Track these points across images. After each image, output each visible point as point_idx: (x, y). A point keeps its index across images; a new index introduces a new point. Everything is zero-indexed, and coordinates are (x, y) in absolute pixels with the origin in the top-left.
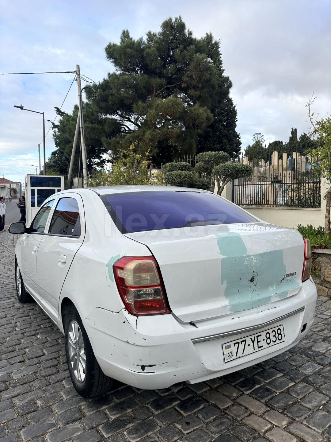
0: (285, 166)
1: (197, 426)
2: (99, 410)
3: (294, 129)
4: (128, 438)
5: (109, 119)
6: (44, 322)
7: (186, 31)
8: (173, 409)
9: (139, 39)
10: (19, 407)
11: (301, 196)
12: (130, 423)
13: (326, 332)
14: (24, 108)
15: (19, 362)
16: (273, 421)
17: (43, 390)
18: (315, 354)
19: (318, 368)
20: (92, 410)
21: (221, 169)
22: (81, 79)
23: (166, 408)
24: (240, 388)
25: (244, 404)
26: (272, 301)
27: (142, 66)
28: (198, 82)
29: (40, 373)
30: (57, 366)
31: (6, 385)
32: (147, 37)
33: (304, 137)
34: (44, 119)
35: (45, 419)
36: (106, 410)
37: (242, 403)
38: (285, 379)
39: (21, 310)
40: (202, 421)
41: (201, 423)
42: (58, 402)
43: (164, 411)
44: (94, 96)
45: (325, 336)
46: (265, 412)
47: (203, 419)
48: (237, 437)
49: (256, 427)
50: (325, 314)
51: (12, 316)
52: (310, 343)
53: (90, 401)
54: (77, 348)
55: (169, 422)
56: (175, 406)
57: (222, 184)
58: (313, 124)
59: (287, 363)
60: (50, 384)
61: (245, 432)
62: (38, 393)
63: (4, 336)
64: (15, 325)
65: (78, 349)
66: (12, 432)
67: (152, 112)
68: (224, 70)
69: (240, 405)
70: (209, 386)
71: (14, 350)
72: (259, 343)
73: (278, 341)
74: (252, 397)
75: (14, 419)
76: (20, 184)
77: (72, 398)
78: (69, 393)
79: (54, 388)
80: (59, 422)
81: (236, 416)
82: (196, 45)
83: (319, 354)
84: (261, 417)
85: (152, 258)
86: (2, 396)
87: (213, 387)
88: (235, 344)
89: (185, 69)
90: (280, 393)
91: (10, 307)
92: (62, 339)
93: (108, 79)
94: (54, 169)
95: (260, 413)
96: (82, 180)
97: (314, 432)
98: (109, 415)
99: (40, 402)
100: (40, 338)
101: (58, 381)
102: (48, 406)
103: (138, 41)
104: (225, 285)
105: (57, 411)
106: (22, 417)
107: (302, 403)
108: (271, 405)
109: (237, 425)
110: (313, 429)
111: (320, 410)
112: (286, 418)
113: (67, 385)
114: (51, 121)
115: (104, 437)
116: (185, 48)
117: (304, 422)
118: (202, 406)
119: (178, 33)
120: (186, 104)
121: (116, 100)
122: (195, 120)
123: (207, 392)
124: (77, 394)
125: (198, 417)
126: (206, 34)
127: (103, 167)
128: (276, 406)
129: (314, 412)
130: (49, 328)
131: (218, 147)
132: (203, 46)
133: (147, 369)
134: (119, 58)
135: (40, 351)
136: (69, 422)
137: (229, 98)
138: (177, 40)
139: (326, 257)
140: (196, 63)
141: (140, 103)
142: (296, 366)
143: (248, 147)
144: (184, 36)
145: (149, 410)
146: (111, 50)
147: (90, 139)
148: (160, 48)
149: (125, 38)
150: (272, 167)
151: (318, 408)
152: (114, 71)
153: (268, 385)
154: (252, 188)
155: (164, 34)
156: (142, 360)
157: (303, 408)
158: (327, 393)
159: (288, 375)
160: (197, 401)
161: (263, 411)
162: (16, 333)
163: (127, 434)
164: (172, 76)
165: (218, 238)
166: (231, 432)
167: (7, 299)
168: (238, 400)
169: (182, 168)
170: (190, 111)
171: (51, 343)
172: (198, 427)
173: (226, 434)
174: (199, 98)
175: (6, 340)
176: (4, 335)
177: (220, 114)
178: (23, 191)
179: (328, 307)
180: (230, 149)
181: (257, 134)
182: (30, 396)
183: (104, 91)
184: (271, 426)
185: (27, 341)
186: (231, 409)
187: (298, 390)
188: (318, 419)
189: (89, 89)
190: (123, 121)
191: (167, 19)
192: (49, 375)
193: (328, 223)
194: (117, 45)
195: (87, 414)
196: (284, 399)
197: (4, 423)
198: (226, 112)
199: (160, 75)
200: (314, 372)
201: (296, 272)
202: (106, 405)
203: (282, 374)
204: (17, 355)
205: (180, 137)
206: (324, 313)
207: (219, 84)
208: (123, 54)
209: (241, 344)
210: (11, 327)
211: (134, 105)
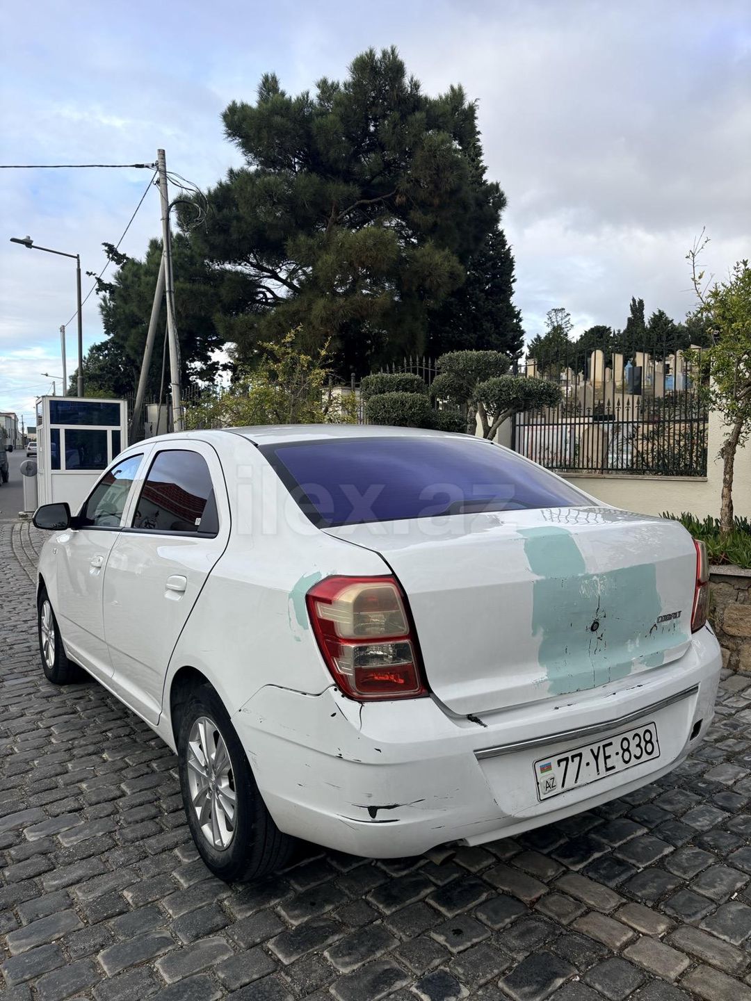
0: (618, 384)
1: (478, 937)
2: (262, 907)
3: (637, 300)
4: (334, 963)
5: (230, 272)
6: (111, 725)
7: (406, 81)
8: (423, 904)
9: (300, 96)
10: (87, 906)
11: (664, 450)
12: (334, 933)
13: (731, 741)
14: (33, 244)
15: (70, 812)
16: (638, 925)
17: (133, 870)
18: (712, 787)
19: (721, 816)
20: (250, 909)
21: (492, 390)
22: (168, 181)
23: (408, 902)
24: (560, 860)
25: (572, 891)
26: (634, 672)
27: (306, 156)
28: (431, 194)
29: (121, 834)
30: (155, 817)
31: (49, 859)
32: (318, 91)
33: (660, 318)
34: (79, 271)
35: (147, 929)
36: (279, 908)
37: (567, 888)
38: (654, 839)
39: (55, 700)
40: (488, 926)
41: (486, 931)
42: (171, 894)
43: (403, 908)
44: (197, 221)
45: (729, 750)
46: (619, 907)
47: (489, 923)
48: (564, 958)
49: (603, 937)
50: (726, 706)
51: (37, 713)
52: (699, 766)
53: (241, 890)
54: (210, 777)
55: (418, 931)
56: (426, 897)
57: (494, 423)
58: (701, 295)
59: (654, 807)
60: (148, 857)
61: (581, 946)
62: (124, 876)
63: (28, 755)
64: (47, 732)
65: (213, 779)
66: (79, 958)
67: (329, 258)
68: (486, 168)
69: (564, 893)
70: (495, 856)
71: (54, 786)
72: (607, 760)
73: (645, 757)
74: (589, 877)
75: (79, 930)
76: (13, 418)
77: (201, 884)
78: (193, 874)
79: (157, 865)
80: (178, 934)
81: (558, 916)
82: (428, 112)
83: (720, 787)
84: (611, 917)
85: (392, 580)
86: (44, 884)
87: (503, 857)
88: (559, 762)
89: (404, 164)
90: (645, 868)
91: (30, 694)
92: (160, 760)
93: (228, 182)
94: (100, 382)
95: (609, 909)
96: (168, 409)
97: (725, 945)
98: (287, 918)
99: (131, 895)
100: (110, 759)
101: (164, 851)
102: (149, 903)
103: (298, 98)
104: (540, 637)
105: (171, 911)
106: (96, 925)
107: (695, 888)
108: (629, 892)
109: (561, 933)
110: (721, 939)
111: (734, 900)
112: (663, 917)
113: (185, 857)
114: (94, 275)
115: (282, 963)
116: (403, 117)
117: (703, 926)
118: (484, 896)
119: (388, 84)
120: (402, 243)
121: (248, 229)
122: (424, 280)
123: (490, 869)
124: (210, 875)
125: (477, 918)
126: (449, 88)
127: (212, 380)
128: (639, 894)
129: (720, 905)
130: (125, 738)
131: (472, 338)
132: (443, 115)
133: (381, 814)
134: (254, 135)
135: (112, 787)
136: (200, 935)
137: (497, 230)
138: (385, 99)
139: (727, 582)
140: (428, 151)
141: (302, 238)
142: (674, 813)
143: (536, 340)
144: (402, 91)
145: (371, 907)
146: (236, 117)
147: (187, 317)
148: (348, 117)
149: (269, 92)
150: (591, 384)
151: (727, 897)
152: (242, 166)
153: (619, 853)
154: (551, 431)
155: (356, 85)
156: (371, 794)
157: (697, 898)
158: (746, 867)
159: (660, 832)
160: (473, 886)
161: (614, 905)
162: (52, 749)
163: (331, 956)
164: (373, 178)
165: (526, 539)
166: (552, 948)
167: (20, 675)
168: (559, 884)
169: (406, 386)
170: (413, 258)
171: (136, 770)
172: (481, 938)
173: (541, 951)
174: (433, 229)
175: (32, 764)
176: (25, 755)
177: (475, 266)
178: (21, 432)
179: (731, 690)
180: (499, 342)
181: (555, 310)
182: (106, 883)
183: (220, 208)
184: (633, 935)
185: (81, 766)
186: (547, 902)
187: (684, 861)
188: (731, 919)
189: (186, 204)
190: (261, 278)
191: (364, 53)
192: (142, 838)
193: (727, 510)
194: (250, 108)
195: (239, 917)
196: (656, 880)
197: (59, 939)
198: (490, 261)
199: (348, 177)
200: (714, 824)
201: (680, 612)
202: (276, 897)
203: (646, 830)
204: (63, 795)
205: (391, 315)
206: (724, 703)
207: (477, 199)
208: (265, 127)
209: (573, 761)
210: (40, 737)
211: (290, 243)
